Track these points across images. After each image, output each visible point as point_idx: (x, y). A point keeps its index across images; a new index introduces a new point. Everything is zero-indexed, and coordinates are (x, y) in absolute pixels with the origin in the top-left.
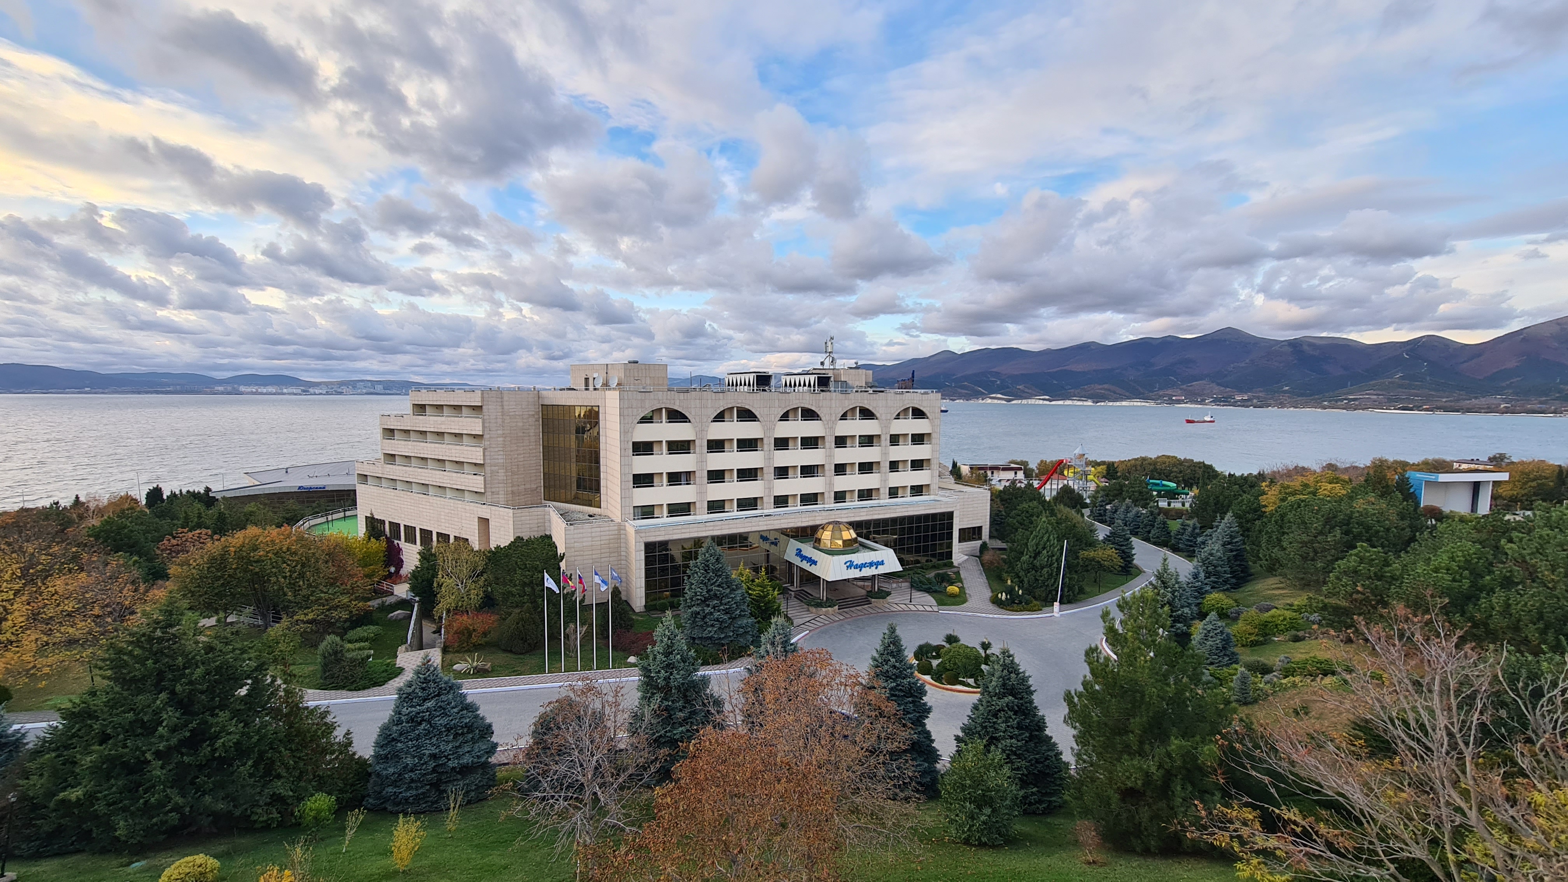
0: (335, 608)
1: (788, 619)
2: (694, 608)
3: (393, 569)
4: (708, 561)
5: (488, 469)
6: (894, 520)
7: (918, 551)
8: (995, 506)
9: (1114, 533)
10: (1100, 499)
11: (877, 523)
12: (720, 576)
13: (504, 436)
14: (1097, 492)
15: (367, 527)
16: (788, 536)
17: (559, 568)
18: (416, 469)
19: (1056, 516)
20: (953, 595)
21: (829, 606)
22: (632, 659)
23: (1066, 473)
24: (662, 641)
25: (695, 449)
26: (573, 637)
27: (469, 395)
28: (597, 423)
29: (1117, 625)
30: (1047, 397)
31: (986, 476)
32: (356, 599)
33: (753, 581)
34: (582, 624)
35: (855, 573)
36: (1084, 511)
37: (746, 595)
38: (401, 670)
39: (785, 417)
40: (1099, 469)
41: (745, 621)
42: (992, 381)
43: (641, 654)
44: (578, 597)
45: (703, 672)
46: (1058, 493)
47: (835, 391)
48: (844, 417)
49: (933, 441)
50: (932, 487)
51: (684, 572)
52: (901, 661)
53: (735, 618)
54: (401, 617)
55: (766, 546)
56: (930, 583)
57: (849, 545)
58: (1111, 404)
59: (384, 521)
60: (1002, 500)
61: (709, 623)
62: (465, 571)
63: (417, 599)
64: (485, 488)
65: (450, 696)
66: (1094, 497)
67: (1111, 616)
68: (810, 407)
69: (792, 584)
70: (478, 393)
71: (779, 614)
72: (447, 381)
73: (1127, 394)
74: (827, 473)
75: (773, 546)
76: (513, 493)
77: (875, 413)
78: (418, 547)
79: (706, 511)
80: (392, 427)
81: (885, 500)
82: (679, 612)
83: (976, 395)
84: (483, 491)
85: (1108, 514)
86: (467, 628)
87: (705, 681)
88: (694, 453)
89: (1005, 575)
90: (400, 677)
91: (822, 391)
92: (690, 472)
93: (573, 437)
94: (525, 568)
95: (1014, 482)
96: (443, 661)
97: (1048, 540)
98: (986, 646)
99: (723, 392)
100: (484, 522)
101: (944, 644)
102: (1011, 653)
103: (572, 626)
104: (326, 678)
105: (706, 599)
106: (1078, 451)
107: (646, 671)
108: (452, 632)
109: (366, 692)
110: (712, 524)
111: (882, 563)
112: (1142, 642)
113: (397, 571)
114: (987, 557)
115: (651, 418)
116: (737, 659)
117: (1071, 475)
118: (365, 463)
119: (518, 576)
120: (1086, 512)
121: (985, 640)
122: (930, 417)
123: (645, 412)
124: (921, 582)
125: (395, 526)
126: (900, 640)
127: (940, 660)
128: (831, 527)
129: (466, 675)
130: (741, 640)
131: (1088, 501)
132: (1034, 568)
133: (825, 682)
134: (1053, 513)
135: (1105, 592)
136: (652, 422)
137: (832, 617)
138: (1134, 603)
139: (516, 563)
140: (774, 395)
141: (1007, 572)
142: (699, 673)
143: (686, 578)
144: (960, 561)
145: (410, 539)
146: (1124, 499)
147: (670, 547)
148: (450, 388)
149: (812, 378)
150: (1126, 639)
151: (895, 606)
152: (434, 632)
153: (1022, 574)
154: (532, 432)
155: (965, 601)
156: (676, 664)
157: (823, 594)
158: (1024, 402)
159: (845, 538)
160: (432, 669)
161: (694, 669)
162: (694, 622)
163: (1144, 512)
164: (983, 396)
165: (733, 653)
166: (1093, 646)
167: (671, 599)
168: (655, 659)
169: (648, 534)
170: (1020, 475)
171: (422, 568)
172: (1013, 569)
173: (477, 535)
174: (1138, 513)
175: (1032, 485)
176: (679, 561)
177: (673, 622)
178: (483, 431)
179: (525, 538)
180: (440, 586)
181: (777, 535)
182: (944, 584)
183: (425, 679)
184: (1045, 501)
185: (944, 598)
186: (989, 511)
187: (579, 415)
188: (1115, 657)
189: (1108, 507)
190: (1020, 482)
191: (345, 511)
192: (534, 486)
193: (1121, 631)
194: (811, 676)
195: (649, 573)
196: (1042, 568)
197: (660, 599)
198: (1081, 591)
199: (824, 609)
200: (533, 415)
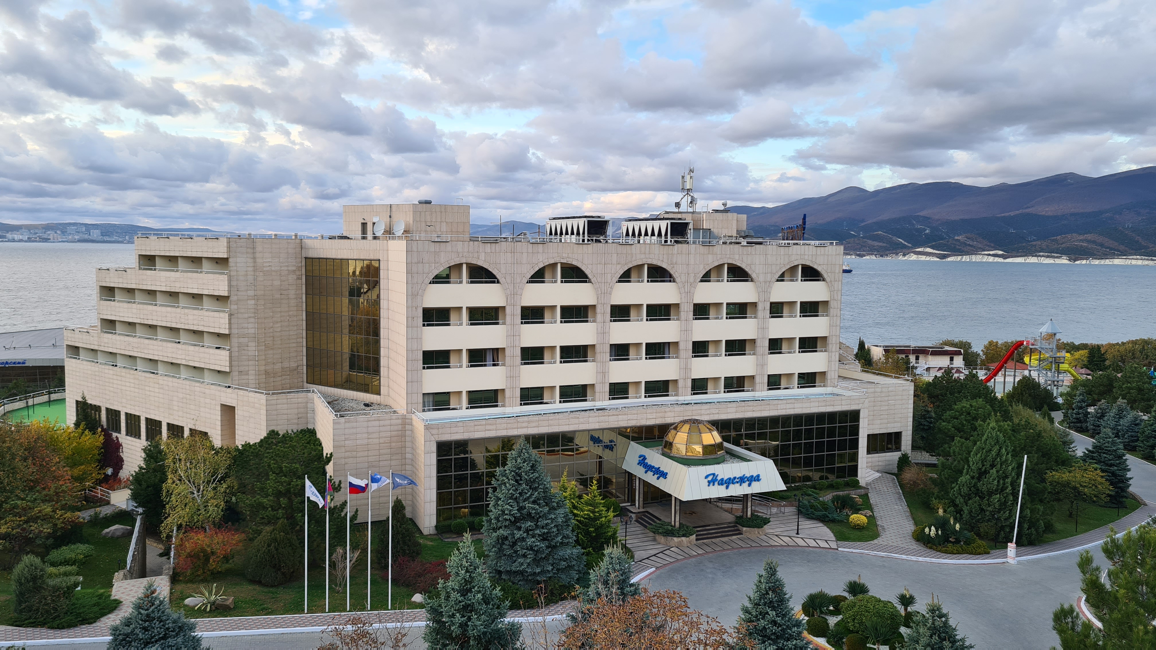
0: (35, 519)
1: (626, 549)
2: (501, 531)
3: (110, 471)
4: (520, 468)
5: (234, 341)
6: (775, 421)
7: (808, 463)
8: (921, 404)
9: (1100, 448)
10: (1078, 398)
11: (751, 423)
12: (536, 489)
13: (256, 298)
14: (1073, 387)
15: (77, 415)
16: (627, 437)
17: (325, 473)
18: (142, 340)
19: (1011, 420)
20: (858, 528)
21: (684, 536)
22: (418, 598)
23: (1026, 359)
24: (457, 574)
25: (505, 319)
26: (341, 566)
27: (211, 243)
28: (377, 283)
29: (1104, 578)
30: (1000, 252)
31: (908, 362)
32: (63, 508)
33: (580, 497)
34: (353, 549)
35: (719, 492)
36: (1054, 414)
37: (570, 516)
38: (116, 604)
39: (626, 277)
40: (1078, 354)
41: (568, 552)
42: (918, 230)
43: (430, 591)
44: (349, 512)
45: (512, 618)
46: (1014, 387)
47: (694, 243)
48: (706, 277)
49: (832, 311)
50: (829, 376)
51: (489, 483)
52: (784, 616)
53: (555, 547)
54: (118, 533)
55: (598, 450)
56: (826, 509)
57: (711, 453)
58: (1097, 262)
59: (99, 407)
60: (931, 396)
61: (520, 553)
62: (202, 473)
63: (140, 510)
64: (231, 366)
65: (180, 640)
66: (1068, 394)
67: (1094, 565)
68: (659, 264)
69: (633, 503)
70: (223, 242)
71: (615, 542)
72: (186, 225)
73: (1122, 247)
74: (682, 354)
75: (607, 451)
76: (267, 373)
77: (750, 272)
78: (143, 442)
79: (519, 402)
80: (112, 285)
81: (762, 392)
82: (480, 536)
83: (894, 249)
84: (228, 370)
85: (1091, 419)
86: (203, 550)
87: (515, 630)
88: (504, 323)
89: (934, 501)
90: (116, 612)
91: (676, 242)
92: (497, 349)
93: (346, 301)
94: (280, 472)
95: (948, 371)
96: (171, 593)
97: (999, 454)
98: (906, 600)
99: (543, 243)
100: (228, 411)
101: (846, 594)
102: (944, 611)
103: (340, 550)
104: (21, 611)
105: (517, 520)
106: (1045, 329)
107: (435, 614)
108: (184, 554)
109: (72, 631)
110: (526, 419)
111: (757, 478)
112: (1142, 605)
113: (116, 473)
114: (909, 475)
115: (448, 276)
116: (556, 602)
117: (1035, 363)
118: (77, 331)
119: (271, 484)
120: (1058, 416)
121: (905, 592)
122: (828, 279)
123: (439, 269)
124: (812, 507)
125: (113, 415)
126: (782, 586)
127: (840, 617)
128: (686, 427)
129: (201, 613)
130: (563, 576)
131: (1060, 400)
132: (978, 493)
133: (677, 638)
134: (1006, 416)
135: (1086, 531)
136: (448, 282)
137: (687, 550)
138: (1129, 548)
139: (269, 466)
140: (611, 247)
141: (937, 497)
142: (507, 620)
143: (490, 490)
144: (869, 479)
145: (133, 431)
146: (1115, 399)
147: (470, 448)
148: (187, 235)
149: (663, 224)
150: (1116, 598)
151: (776, 538)
152: (161, 555)
153: (959, 500)
154: (292, 293)
155: (876, 535)
156: (476, 606)
157: (675, 519)
158: (966, 258)
159: (706, 443)
160: (157, 602)
161: (500, 613)
162: (500, 550)
163: (1145, 418)
164: (905, 250)
165: (552, 593)
166: (1066, 606)
167: (471, 519)
168: (448, 597)
169: (441, 431)
170: (959, 362)
171: (148, 469)
172: (947, 493)
173: (219, 428)
174: (1136, 418)
175: (975, 376)
176: (482, 468)
177: (472, 549)
178: (229, 291)
179: (281, 433)
180: (169, 494)
181: (613, 436)
182: (846, 511)
183: (148, 615)
184: (996, 398)
185: (845, 530)
186: (912, 410)
187: (354, 273)
188: (1099, 625)
189: (1091, 410)
190: (958, 371)
191: (50, 393)
192: (294, 365)
193: (1108, 586)
194: (659, 628)
195: (442, 483)
196: (991, 493)
197: (455, 517)
198: (1049, 528)
199: (675, 539)
200: (294, 271)
